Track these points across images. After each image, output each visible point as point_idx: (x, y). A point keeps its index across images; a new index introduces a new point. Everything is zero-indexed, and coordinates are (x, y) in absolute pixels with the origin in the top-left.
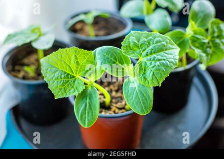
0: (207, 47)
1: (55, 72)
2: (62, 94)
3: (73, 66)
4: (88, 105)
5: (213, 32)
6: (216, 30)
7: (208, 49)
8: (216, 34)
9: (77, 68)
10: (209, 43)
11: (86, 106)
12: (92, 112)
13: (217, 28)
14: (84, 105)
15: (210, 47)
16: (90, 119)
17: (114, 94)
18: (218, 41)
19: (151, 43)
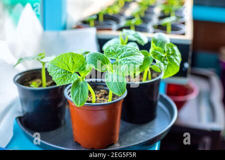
0: (164, 60)
1: (58, 69)
2: (62, 83)
3: (70, 65)
4: (80, 91)
5: (169, 51)
6: (170, 50)
7: (165, 61)
8: (170, 53)
9: (73, 66)
10: (165, 57)
11: (79, 92)
12: (83, 96)
13: (171, 49)
14: (77, 91)
15: (167, 61)
16: (82, 101)
17: (98, 98)
18: (172, 57)
19: (124, 50)
